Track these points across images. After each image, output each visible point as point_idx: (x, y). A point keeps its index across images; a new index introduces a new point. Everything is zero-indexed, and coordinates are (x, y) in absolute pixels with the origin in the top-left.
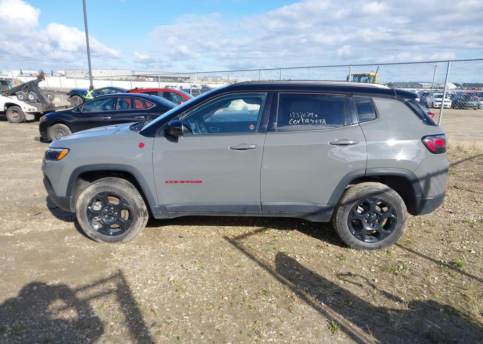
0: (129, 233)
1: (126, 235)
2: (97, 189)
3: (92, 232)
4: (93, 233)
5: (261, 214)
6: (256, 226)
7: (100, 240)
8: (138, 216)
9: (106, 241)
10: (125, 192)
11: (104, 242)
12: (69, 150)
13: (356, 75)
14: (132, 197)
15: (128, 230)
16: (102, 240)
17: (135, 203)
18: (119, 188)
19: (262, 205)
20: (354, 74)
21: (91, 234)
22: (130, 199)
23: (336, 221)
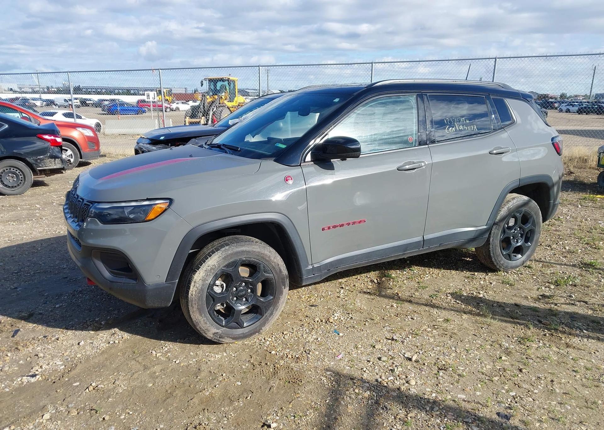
0: (270, 317)
1: (267, 320)
2: (224, 258)
3: (216, 330)
4: (218, 331)
5: (422, 250)
6: (373, 271)
7: (229, 339)
8: (283, 287)
9: (236, 338)
10: (266, 255)
11: (234, 341)
12: (171, 201)
13: (211, 79)
14: (275, 261)
15: (269, 312)
16: (230, 338)
17: (279, 268)
18: (259, 250)
19: (425, 239)
20: (209, 78)
21: (214, 334)
22: (273, 264)
23: (490, 243)
